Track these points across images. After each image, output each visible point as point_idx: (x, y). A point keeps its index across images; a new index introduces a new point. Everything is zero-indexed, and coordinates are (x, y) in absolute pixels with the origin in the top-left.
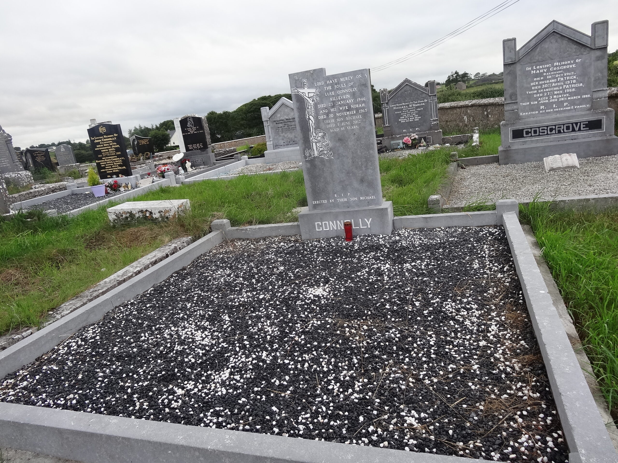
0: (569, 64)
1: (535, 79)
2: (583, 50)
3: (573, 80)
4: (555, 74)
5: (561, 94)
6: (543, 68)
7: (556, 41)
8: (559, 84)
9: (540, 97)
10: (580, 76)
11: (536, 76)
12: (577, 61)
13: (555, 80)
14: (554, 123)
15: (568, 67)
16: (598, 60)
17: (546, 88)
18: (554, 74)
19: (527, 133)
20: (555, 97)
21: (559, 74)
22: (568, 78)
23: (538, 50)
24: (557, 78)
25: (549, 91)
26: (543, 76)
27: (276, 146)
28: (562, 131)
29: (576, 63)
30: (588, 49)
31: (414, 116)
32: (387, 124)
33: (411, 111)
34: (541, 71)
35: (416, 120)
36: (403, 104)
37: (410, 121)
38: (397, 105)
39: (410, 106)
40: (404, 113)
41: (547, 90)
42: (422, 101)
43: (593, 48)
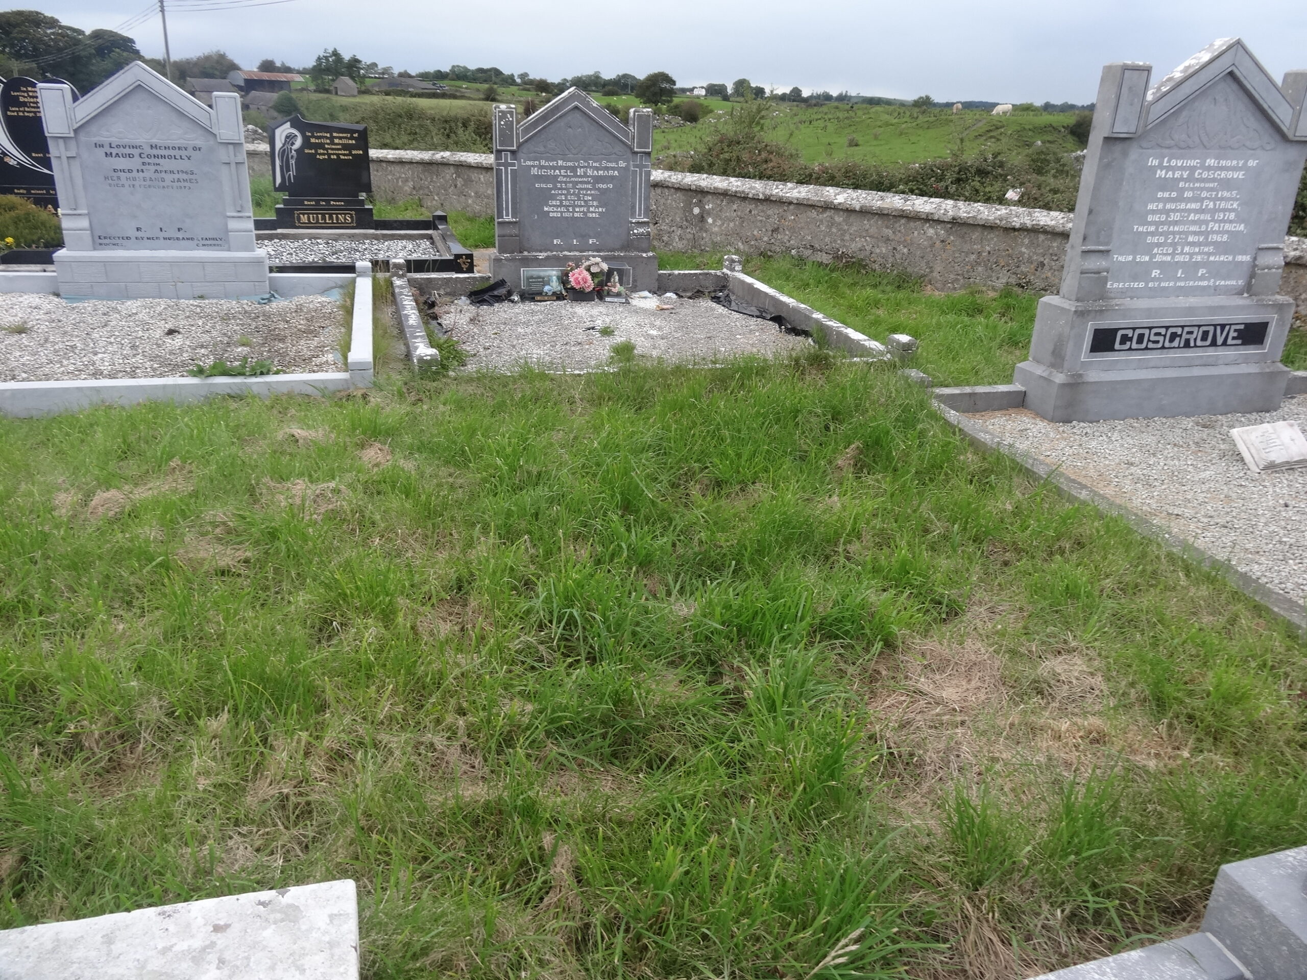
0: (1233, 169)
1: (1160, 195)
2: (1266, 136)
3: (1230, 211)
4: (1202, 189)
5: (1199, 244)
6: (1182, 168)
8: (1202, 217)
9: (1158, 245)
10: (1246, 204)
11: (1165, 185)
12: (1252, 163)
13: (1198, 206)
14: (1183, 320)
15: (1230, 174)
16: (1287, 171)
17: (1176, 223)
18: (1199, 189)
19: (1125, 339)
20: (1187, 249)
21: (1208, 190)
22: (1223, 205)
23: (1185, 113)
24: (1202, 200)
25: (1179, 232)
26: (1178, 190)
27: (101, 240)
28: (1192, 344)
29: (1247, 169)
30: (1279, 137)
31: (586, 201)
32: (507, 215)
33: (579, 186)
34: (1177, 175)
35: (590, 215)
36: (560, 163)
37: (576, 215)
38: (543, 163)
39: (580, 172)
40: (561, 189)
41: (1176, 229)
42: (613, 165)
43: (1291, 136)
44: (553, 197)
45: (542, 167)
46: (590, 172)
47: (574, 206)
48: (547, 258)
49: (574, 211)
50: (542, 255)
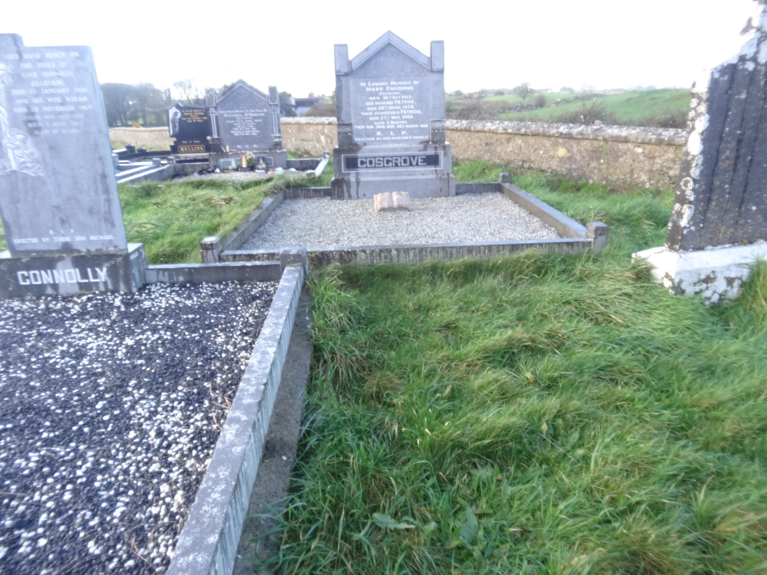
0: (406, 85)
1: (371, 98)
2: (420, 71)
3: (410, 104)
5: (399, 120)
7: (392, 56)
8: (396, 108)
9: (377, 121)
10: (418, 101)
11: (372, 94)
12: (415, 82)
13: (392, 103)
14: (391, 154)
15: (405, 88)
17: (382, 111)
19: (362, 163)
20: (392, 122)
21: (396, 95)
22: (405, 102)
23: (373, 63)
24: (394, 100)
25: (386, 115)
26: (380, 96)
28: (399, 165)
29: (413, 85)
30: (425, 70)
31: (250, 128)
32: (215, 135)
33: (247, 121)
34: (377, 89)
35: (253, 134)
36: (237, 111)
37: (246, 134)
38: (229, 111)
39: (246, 115)
40: (238, 123)
41: (384, 113)
42: (261, 111)
43: (430, 70)
45: (228, 114)
46: (250, 115)
47: (245, 130)
48: (233, 154)
50: (230, 153)
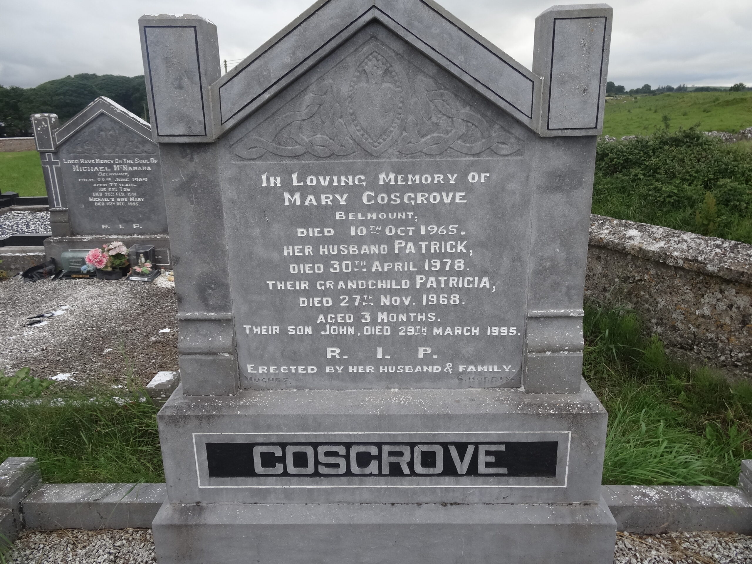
0: (440, 188)
1: (301, 232)
2: (496, 132)
3: (453, 256)
4: (383, 223)
5: (406, 310)
6: (331, 189)
7: (387, 72)
8: (398, 267)
10: (483, 245)
11: (306, 216)
12: (473, 177)
13: (383, 249)
14: (376, 435)
15: (435, 198)
16: (558, 188)
17: (346, 277)
18: (377, 222)
19: (269, 460)
20: (382, 316)
21: (398, 223)
22: (434, 247)
23: (309, 97)
24: (390, 241)
25: (358, 291)
26: (335, 224)
28: (406, 471)
29: (469, 189)
30: (518, 132)
31: (125, 193)
32: (58, 205)
33: (118, 180)
34: (326, 200)
35: (131, 204)
36: (98, 161)
37: (118, 204)
38: (82, 161)
39: (116, 168)
40: (102, 182)
41: (350, 285)
42: (146, 161)
43: (541, 130)
44: (96, 190)
45: (82, 165)
46: (125, 168)
47: (116, 197)
48: (91, 241)
49: (116, 201)
50: (87, 238)
